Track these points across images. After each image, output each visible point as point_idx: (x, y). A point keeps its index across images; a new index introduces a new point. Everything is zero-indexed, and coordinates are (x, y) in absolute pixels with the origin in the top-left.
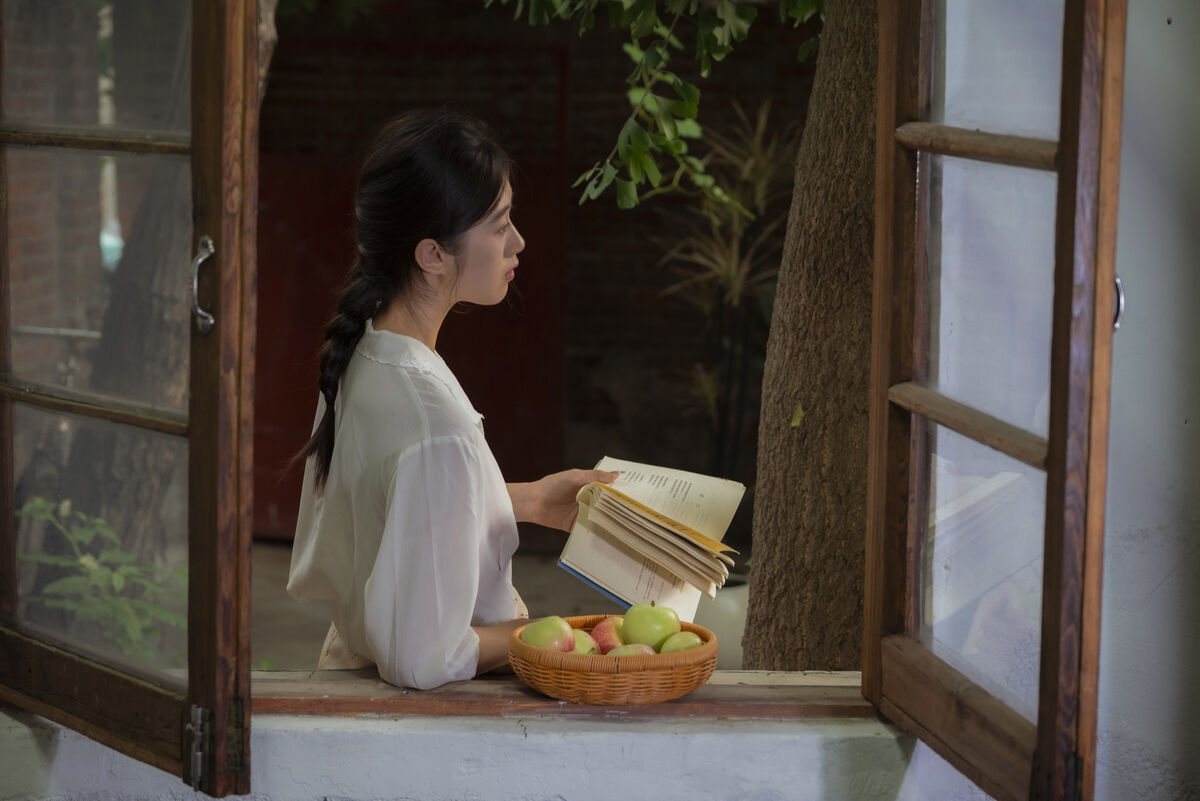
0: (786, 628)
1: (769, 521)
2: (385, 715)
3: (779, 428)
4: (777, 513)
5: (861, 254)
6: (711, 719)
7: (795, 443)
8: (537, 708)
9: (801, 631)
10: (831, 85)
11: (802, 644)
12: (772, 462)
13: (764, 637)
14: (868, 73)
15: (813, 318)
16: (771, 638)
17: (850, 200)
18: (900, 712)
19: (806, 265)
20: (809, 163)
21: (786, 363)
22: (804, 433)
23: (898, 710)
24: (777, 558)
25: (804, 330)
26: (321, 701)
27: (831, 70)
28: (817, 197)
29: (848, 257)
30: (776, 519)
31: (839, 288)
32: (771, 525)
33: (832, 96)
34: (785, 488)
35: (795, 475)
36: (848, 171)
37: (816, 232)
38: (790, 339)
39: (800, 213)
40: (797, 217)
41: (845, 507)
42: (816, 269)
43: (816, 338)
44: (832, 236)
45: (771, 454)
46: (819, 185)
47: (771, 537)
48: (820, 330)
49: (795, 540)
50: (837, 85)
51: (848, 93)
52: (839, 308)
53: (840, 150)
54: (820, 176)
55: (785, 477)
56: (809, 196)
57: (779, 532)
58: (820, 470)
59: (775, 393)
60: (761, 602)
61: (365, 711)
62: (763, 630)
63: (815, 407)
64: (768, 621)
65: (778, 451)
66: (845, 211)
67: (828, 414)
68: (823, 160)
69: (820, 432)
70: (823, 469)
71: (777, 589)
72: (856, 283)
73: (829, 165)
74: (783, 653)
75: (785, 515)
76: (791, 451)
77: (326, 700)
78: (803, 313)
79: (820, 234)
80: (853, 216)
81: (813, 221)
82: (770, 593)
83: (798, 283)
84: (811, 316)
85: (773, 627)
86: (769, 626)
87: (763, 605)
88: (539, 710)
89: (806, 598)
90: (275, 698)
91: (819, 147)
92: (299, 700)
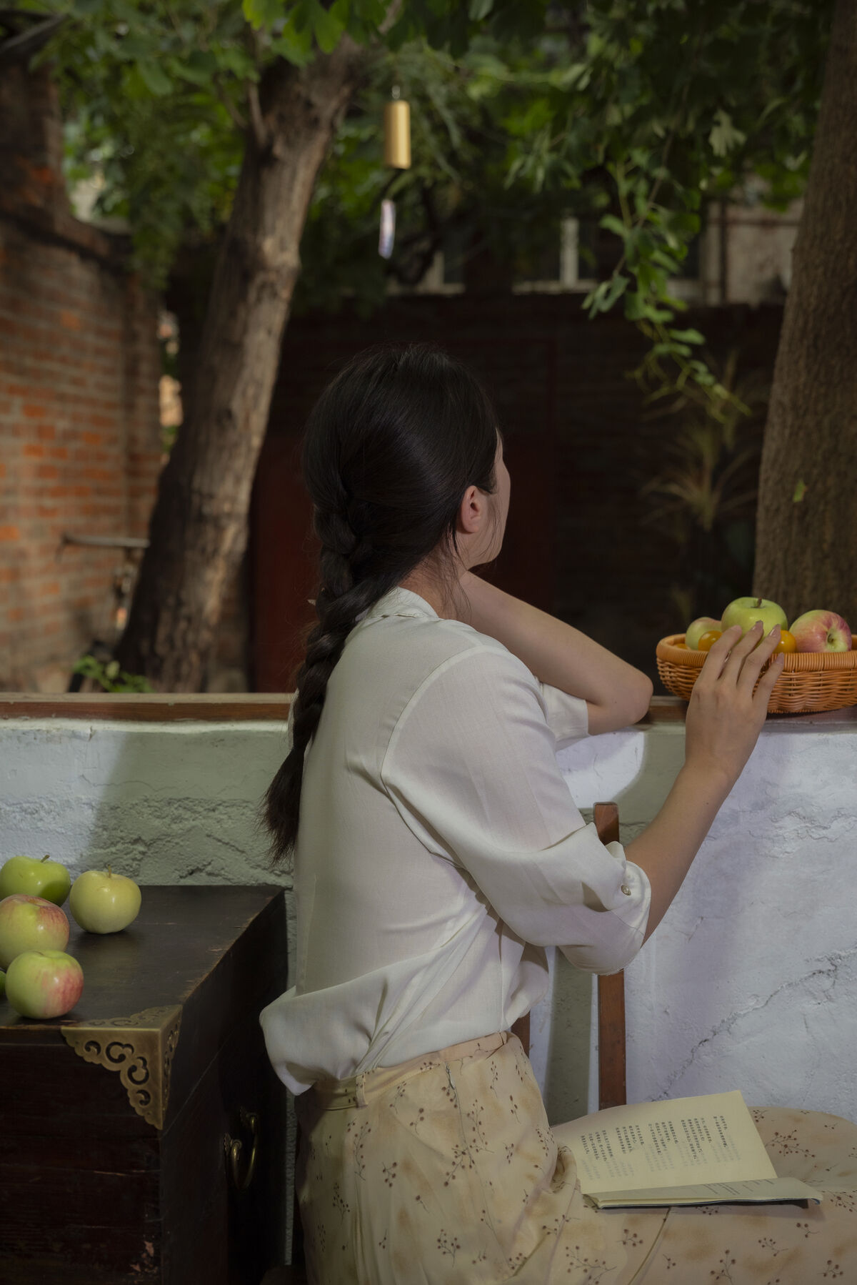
7: (795, 521)
12: (771, 544)
15: (813, 395)
19: (805, 343)
21: (785, 443)
22: (805, 509)
25: (804, 407)
31: (839, 363)
34: (785, 567)
35: (795, 553)
36: (847, 245)
37: (815, 309)
38: (789, 418)
42: (815, 346)
43: (816, 414)
44: (831, 311)
45: (771, 536)
48: (820, 406)
50: (835, 162)
51: (847, 166)
52: (839, 382)
53: (839, 225)
55: (785, 557)
58: (821, 545)
63: (815, 481)
65: (778, 531)
66: (844, 285)
67: (828, 489)
69: (821, 508)
73: (828, 242)
76: (791, 530)
78: (803, 391)
79: (819, 312)
83: (796, 362)
84: (810, 393)
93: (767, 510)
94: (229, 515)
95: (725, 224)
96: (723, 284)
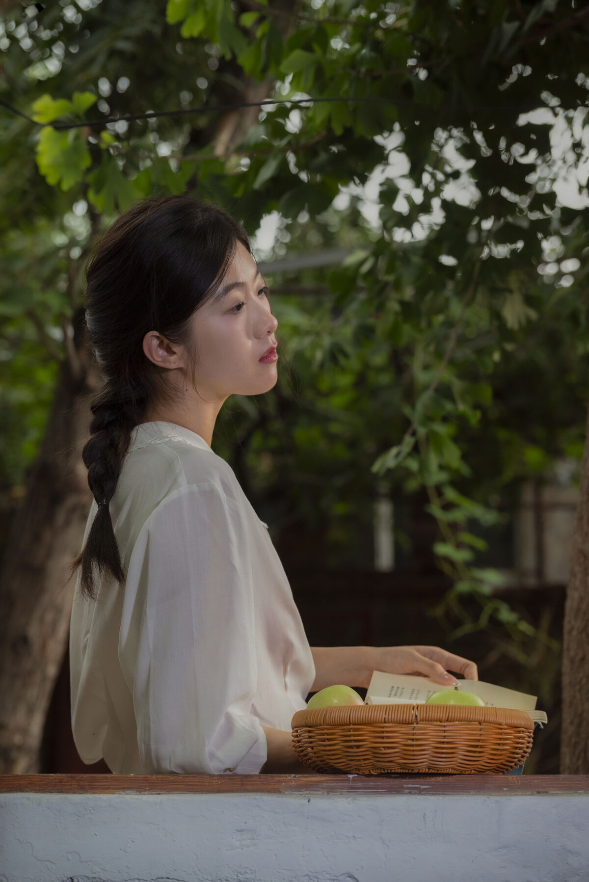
2: (147, 792)
8: (323, 782)
61: (124, 789)
88: (325, 785)
93: (572, 661)
94: (20, 748)
95: (540, 509)
96: (540, 571)
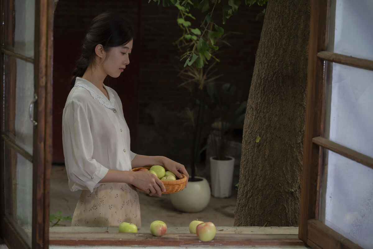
0: (252, 208)
1: (246, 172)
2: (140, 246)
3: (250, 142)
4: (249, 170)
5: (280, 86)
6: (250, 246)
7: (256, 148)
8: (191, 243)
9: (257, 209)
10: (270, 29)
11: (257, 213)
12: (247, 153)
13: (244, 211)
14: (283, 26)
15: (263, 106)
16: (246, 211)
17: (276, 68)
18: (315, 245)
19: (260, 89)
20: (261, 55)
21: (253, 121)
22: (259, 145)
23: (314, 244)
24: (249, 185)
25: (260, 110)
26: (119, 241)
27: (270, 25)
28: (265, 66)
29: (275, 86)
30: (249, 172)
31: (272, 97)
32: (247, 174)
33: (270, 33)
34: (252, 162)
35: (256, 158)
36: (275, 58)
37: (264, 78)
38: (255, 113)
39: (258, 72)
40: (257, 72)
41: (273, 169)
42: (264, 90)
43: (264, 113)
44: (270, 79)
45: (247, 150)
46: (265, 62)
47: (247, 178)
48: (265, 110)
49: (255, 179)
50: (272, 30)
51: (276, 32)
52: (272, 103)
53: (273, 51)
54: (266, 60)
55: (252, 158)
56: (261, 66)
57: (250, 176)
58: (265, 156)
59: (249, 130)
60: (243, 199)
61: (134, 244)
62: (243, 208)
63: (263, 135)
64: (245, 205)
65: (250, 149)
66: (274, 71)
67: (267, 138)
68: (267, 54)
69: (265, 144)
70: (266, 156)
71: (249, 195)
72: (278, 95)
73: (269, 56)
74: (251, 216)
75: (252, 171)
76: (254, 150)
77: (121, 240)
78: (260, 105)
79: (265, 79)
80: (277, 73)
81: (263, 74)
82: (246, 196)
83: (257, 94)
84: (262, 106)
85: (247, 208)
86: (246, 207)
87: (243, 200)
88: (192, 244)
89: (259, 198)
90: (104, 240)
91: (265, 50)
92: (112, 241)
93: (246, 141)
